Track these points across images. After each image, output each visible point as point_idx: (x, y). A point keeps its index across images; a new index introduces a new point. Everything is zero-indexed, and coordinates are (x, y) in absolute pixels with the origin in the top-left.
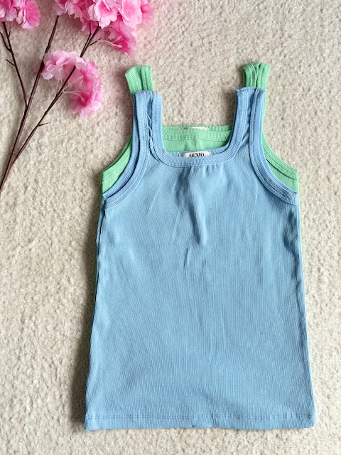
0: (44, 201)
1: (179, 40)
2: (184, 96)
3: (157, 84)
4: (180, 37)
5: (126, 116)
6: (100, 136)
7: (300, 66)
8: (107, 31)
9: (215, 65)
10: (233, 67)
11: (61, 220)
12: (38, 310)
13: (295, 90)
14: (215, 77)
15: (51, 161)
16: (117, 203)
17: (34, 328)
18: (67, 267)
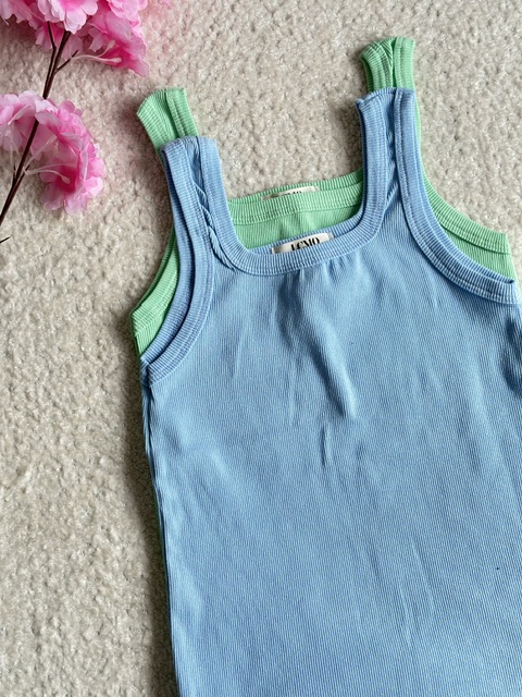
0: (31, 390)
1: (228, 24)
2: (257, 132)
3: (201, 118)
4: (228, 17)
5: (156, 193)
6: (113, 242)
7: (471, 29)
8: (86, 35)
9: (305, 60)
10: (342, 56)
11: (71, 420)
12: (61, 604)
13: (470, 77)
14: (310, 83)
15: (29, 310)
16: (171, 368)
17: (59, 640)
18: (100, 508)
